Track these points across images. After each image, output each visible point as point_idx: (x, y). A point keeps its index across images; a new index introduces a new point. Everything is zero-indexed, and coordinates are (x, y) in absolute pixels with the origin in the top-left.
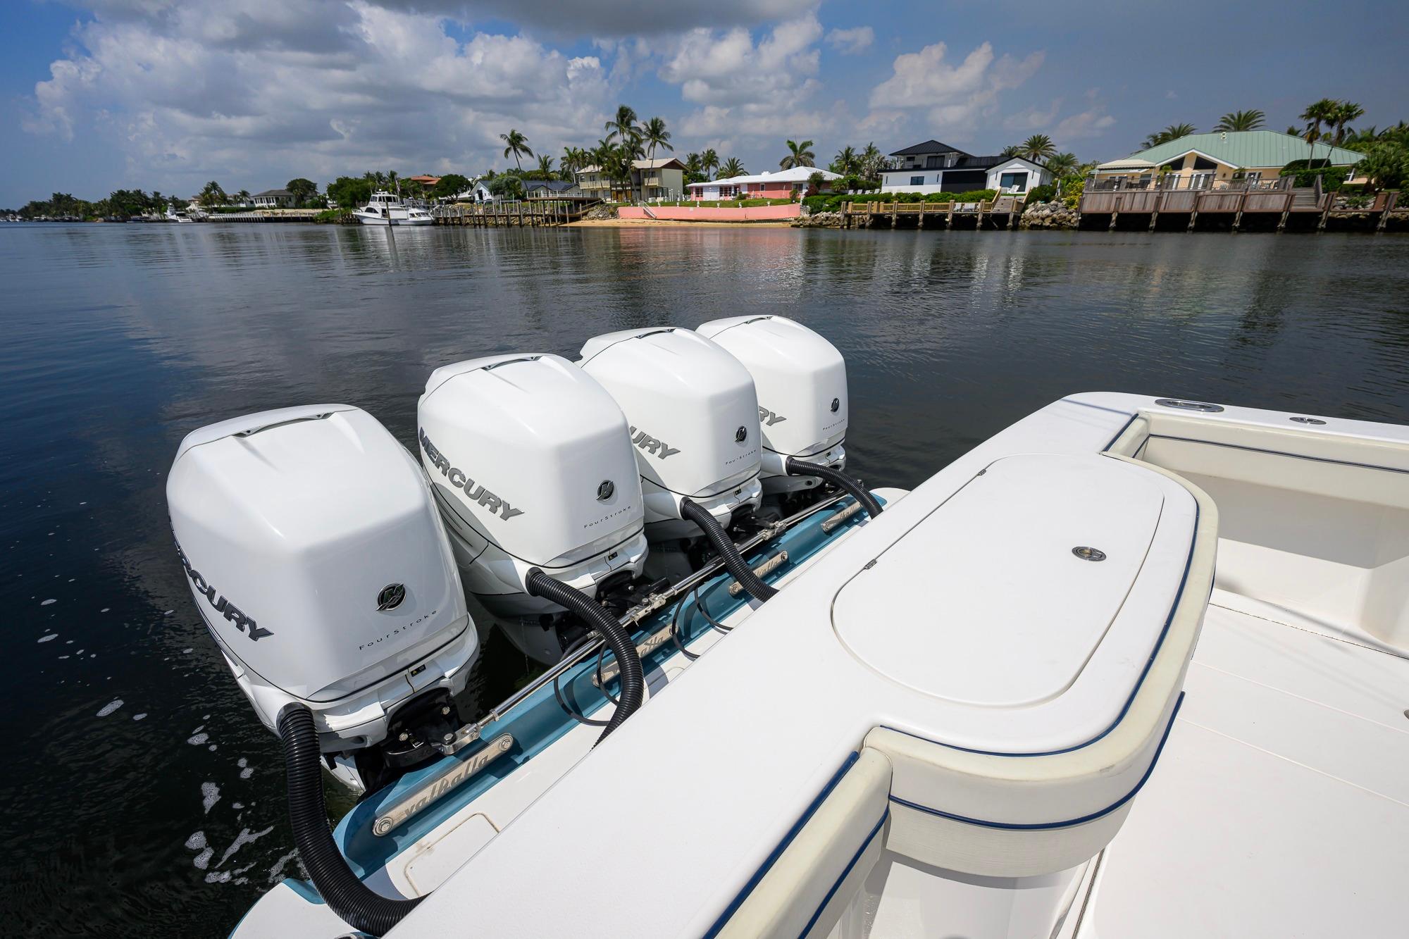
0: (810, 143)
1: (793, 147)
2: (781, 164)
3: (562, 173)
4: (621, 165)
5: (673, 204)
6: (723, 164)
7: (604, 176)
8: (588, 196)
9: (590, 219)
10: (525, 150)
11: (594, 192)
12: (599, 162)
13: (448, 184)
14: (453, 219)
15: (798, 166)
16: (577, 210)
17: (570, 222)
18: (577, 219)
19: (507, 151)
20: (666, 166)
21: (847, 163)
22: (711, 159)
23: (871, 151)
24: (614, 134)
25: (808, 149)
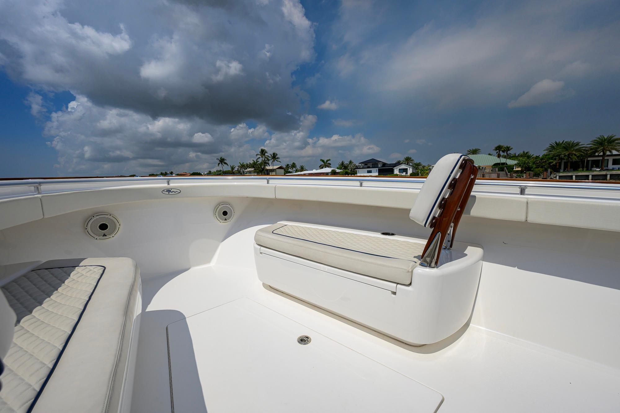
0: (330, 160)
1: (323, 161)
2: (320, 167)
4: (262, 168)
6: (298, 167)
10: (225, 163)
12: (253, 167)
15: (325, 167)
19: (219, 164)
20: (277, 168)
21: (342, 166)
22: (294, 165)
23: (351, 162)
24: (259, 158)
25: (328, 162)
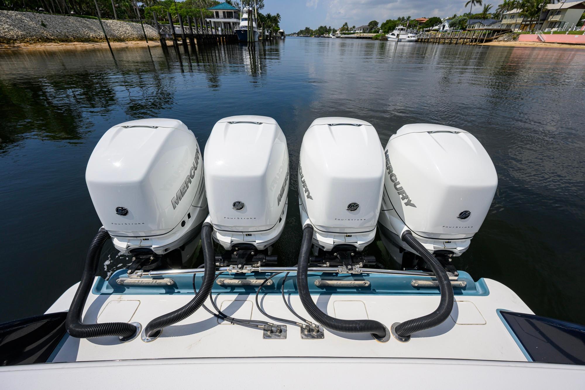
3: (494, 14)
5: (564, 33)
7: (520, 15)
8: (504, 27)
9: (498, 41)
11: (509, 25)
13: (430, 22)
14: (425, 39)
16: (493, 36)
17: (485, 42)
18: (490, 41)
